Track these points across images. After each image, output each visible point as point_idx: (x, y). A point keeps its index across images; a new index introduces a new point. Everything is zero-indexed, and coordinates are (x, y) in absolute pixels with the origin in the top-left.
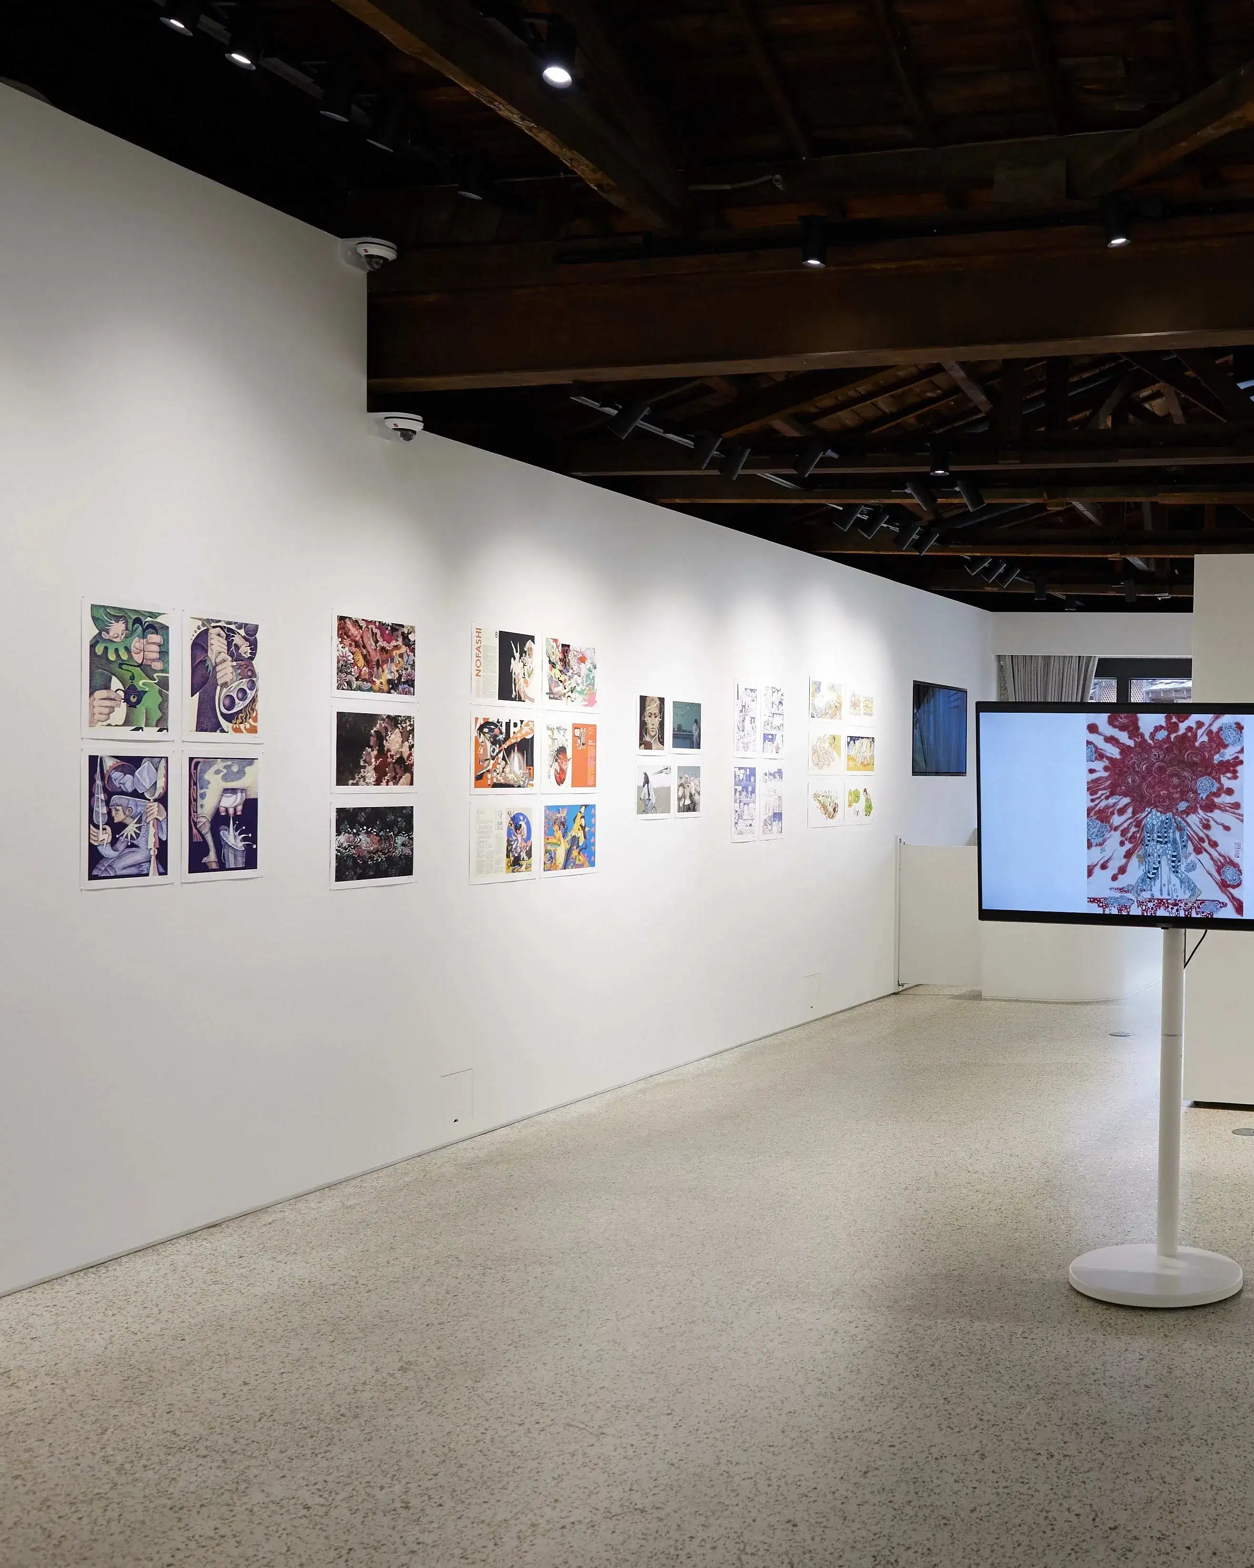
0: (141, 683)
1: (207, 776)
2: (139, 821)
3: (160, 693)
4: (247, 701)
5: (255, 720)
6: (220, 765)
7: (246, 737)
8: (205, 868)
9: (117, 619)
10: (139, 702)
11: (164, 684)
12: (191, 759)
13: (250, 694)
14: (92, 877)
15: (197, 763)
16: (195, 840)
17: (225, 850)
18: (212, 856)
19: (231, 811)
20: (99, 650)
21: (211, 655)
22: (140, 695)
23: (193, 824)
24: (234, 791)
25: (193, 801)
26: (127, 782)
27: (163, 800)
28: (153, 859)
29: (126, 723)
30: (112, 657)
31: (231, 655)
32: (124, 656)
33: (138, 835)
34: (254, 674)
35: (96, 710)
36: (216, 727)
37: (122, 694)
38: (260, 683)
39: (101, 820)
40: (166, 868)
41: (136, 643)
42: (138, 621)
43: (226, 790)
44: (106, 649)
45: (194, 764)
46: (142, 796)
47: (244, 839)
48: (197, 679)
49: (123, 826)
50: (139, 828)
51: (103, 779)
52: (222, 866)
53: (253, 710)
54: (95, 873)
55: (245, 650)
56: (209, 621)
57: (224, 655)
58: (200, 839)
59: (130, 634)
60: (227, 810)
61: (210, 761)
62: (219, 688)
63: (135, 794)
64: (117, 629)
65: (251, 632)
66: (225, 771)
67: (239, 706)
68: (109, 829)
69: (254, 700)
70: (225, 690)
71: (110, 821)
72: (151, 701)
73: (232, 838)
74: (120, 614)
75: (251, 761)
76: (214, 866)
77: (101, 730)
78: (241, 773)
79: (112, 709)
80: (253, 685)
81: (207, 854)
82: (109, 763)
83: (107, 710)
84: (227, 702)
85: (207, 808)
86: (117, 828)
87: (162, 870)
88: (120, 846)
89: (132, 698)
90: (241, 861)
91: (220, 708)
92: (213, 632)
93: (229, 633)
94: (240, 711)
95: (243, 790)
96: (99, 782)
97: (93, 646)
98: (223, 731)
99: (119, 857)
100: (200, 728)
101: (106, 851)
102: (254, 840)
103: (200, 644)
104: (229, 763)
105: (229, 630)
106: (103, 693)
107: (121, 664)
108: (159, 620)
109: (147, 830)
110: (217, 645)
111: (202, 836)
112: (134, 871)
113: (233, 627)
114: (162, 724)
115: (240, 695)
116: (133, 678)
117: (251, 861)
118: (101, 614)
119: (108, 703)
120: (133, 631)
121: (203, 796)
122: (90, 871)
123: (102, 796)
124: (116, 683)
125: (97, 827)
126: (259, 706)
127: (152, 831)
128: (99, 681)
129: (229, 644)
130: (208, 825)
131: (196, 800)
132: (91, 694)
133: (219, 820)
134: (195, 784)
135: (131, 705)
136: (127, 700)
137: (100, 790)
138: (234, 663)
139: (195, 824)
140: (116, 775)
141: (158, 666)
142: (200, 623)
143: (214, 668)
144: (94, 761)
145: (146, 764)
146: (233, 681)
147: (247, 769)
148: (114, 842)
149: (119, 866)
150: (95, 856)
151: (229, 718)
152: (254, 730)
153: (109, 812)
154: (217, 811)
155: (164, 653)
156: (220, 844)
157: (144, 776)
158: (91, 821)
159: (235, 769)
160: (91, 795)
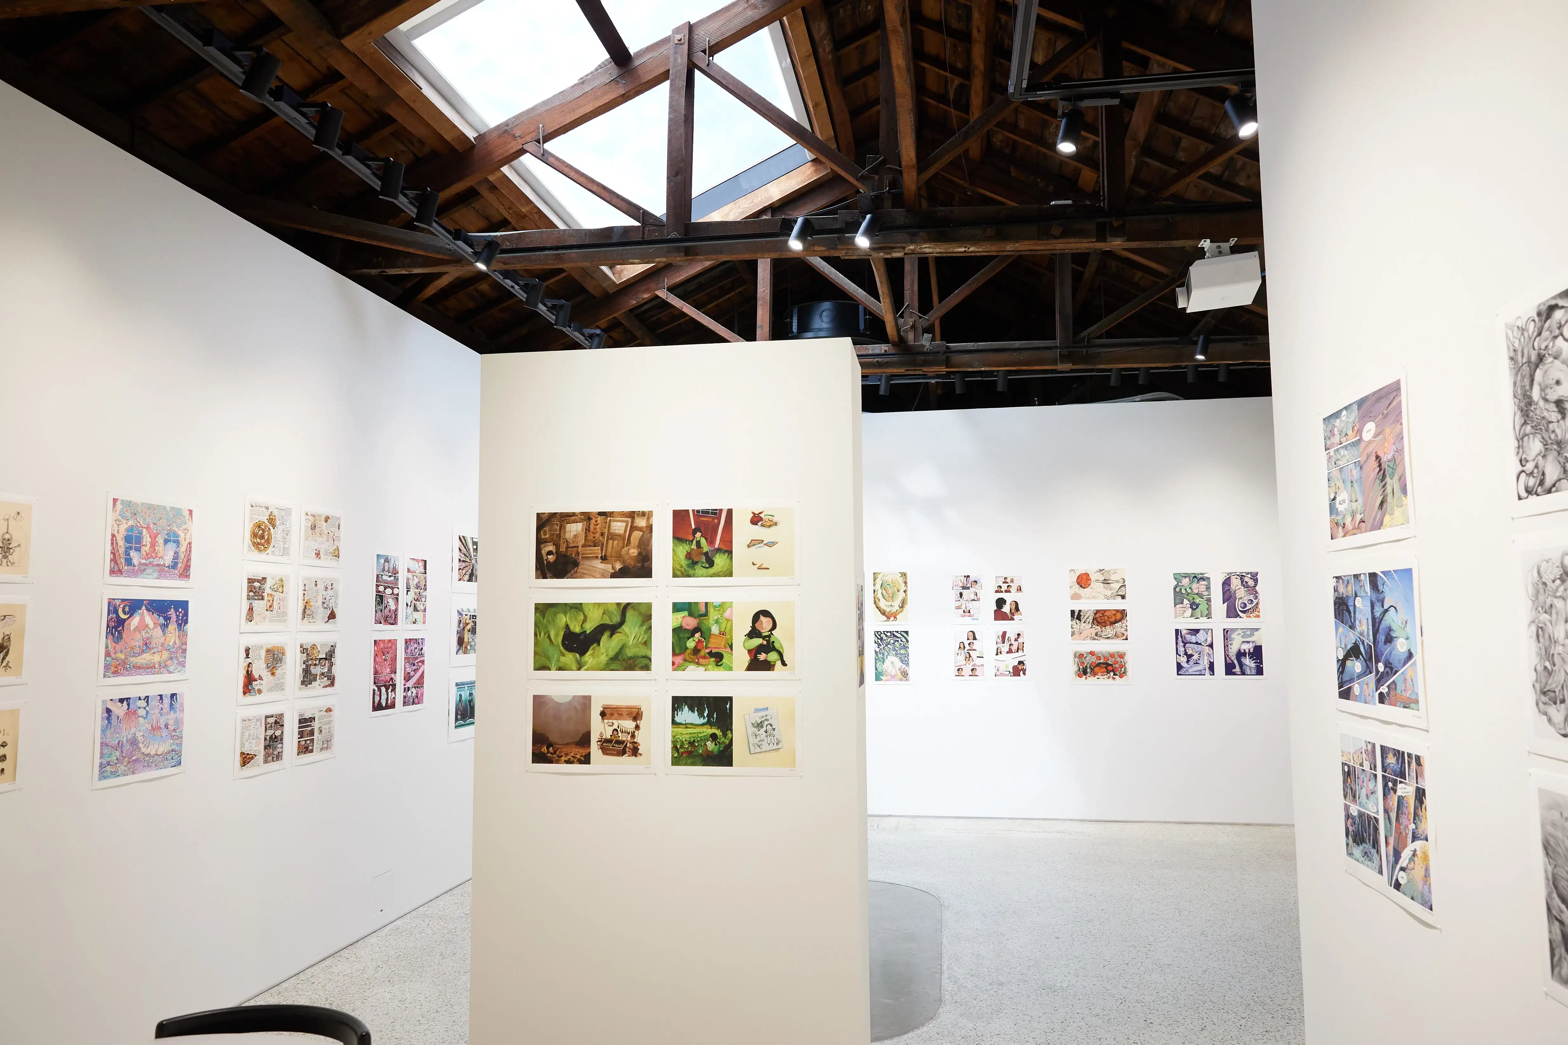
0: (1197, 601)
1: (1233, 636)
2: (1200, 654)
3: (1207, 604)
4: (1253, 605)
5: (1259, 612)
6: (1239, 631)
7: (1253, 619)
8: (1234, 674)
9: (1185, 577)
10: (1197, 608)
11: (1209, 600)
12: (1224, 630)
13: (1255, 602)
14: (1178, 674)
15: (1227, 631)
16: (1228, 662)
17: (1244, 667)
18: (1237, 669)
19: (1247, 651)
20: (1178, 590)
21: (1233, 587)
22: (1197, 605)
23: (1226, 656)
24: (1248, 642)
25: (1226, 647)
26: (1193, 639)
27: (1211, 646)
28: (1207, 669)
29: (1192, 616)
30: (1183, 591)
31: (1244, 586)
32: (1189, 591)
33: (1199, 659)
34: (1257, 592)
35: (1178, 612)
36: (1237, 616)
37: (1189, 606)
38: (1260, 596)
39: (1182, 653)
40: (1213, 672)
41: (1195, 586)
42: (1195, 577)
43: (1243, 642)
44: (1181, 589)
45: (1226, 632)
46: (1200, 644)
47: (1255, 663)
48: (1226, 597)
49: (1192, 656)
50: (1200, 657)
51: (1182, 637)
52: (1243, 673)
53: (1257, 608)
54: (1180, 673)
55: (1251, 583)
56: (1231, 573)
57: (1240, 586)
58: (1230, 662)
59: (1191, 582)
60: (1245, 650)
61: (1234, 630)
62: (1237, 600)
63: (1197, 643)
64: (1185, 581)
65: (1254, 577)
66: (1243, 634)
67: (1249, 606)
68: (1185, 656)
69: (1257, 604)
70: (1241, 600)
71: (1186, 654)
72: (1203, 606)
73: (1248, 661)
74: (1186, 576)
75: (1257, 630)
76: (1239, 673)
77: (1180, 619)
78: (1252, 635)
79: (1185, 611)
80: (1256, 598)
81: (1235, 667)
82: (1184, 632)
83: (1182, 612)
84: (1242, 605)
85: (1233, 650)
86: (1189, 657)
87: (1212, 673)
88: (1191, 663)
89: (1194, 607)
90: (1254, 672)
91: (1239, 607)
92: (1233, 578)
93: (1242, 577)
94: (1249, 609)
95: (1253, 642)
96: (1180, 639)
97: (1175, 589)
98: (1241, 617)
99: (1190, 667)
100: (1228, 616)
101: (1184, 664)
102: (1261, 663)
103: (1227, 583)
104: (1245, 630)
105: (1242, 576)
106: (1181, 606)
107: (1188, 595)
108: (1205, 575)
109: (1204, 657)
110: (1235, 583)
111: (1232, 661)
112: (1198, 673)
113: (1244, 574)
114: (1209, 616)
115: (1249, 602)
116: (1194, 599)
117: (1260, 671)
118: (1178, 576)
119: (1183, 609)
120: (1193, 582)
121: (1231, 644)
122: (1178, 672)
123: (1182, 644)
124: (1186, 601)
125: (1180, 656)
126: (1260, 606)
127: (1206, 658)
128: (1178, 601)
129: (1242, 582)
130: (1235, 656)
131: (1228, 646)
132: (1175, 606)
133: (1240, 654)
134: (1227, 639)
135: (1193, 609)
136: (1191, 607)
137: (1181, 642)
138: (1246, 589)
139: (1228, 656)
140: (1187, 636)
141: (1206, 593)
142: (1226, 575)
143: (1234, 592)
144: (1177, 631)
145: (1201, 632)
146: (1245, 596)
147: (1255, 633)
148: (1188, 662)
149: (1191, 671)
150: (1179, 667)
151: (1244, 612)
152: (1258, 616)
153: (1185, 650)
154: (1239, 651)
155: (1208, 588)
156: (1241, 665)
157: (1201, 637)
158: (1177, 653)
159: (1248, 633)
160: (1177, 644)
